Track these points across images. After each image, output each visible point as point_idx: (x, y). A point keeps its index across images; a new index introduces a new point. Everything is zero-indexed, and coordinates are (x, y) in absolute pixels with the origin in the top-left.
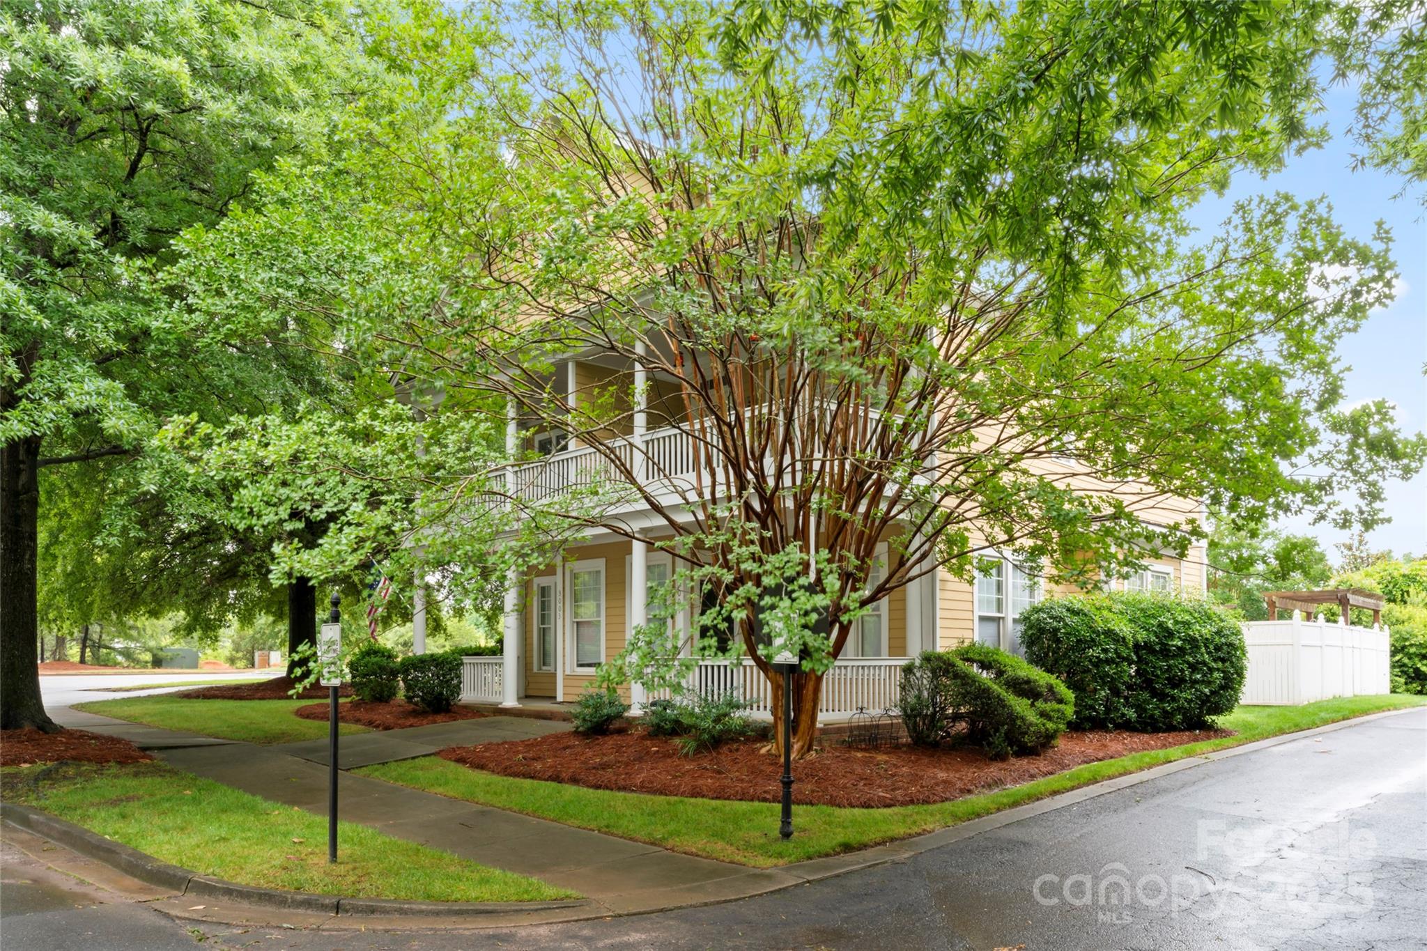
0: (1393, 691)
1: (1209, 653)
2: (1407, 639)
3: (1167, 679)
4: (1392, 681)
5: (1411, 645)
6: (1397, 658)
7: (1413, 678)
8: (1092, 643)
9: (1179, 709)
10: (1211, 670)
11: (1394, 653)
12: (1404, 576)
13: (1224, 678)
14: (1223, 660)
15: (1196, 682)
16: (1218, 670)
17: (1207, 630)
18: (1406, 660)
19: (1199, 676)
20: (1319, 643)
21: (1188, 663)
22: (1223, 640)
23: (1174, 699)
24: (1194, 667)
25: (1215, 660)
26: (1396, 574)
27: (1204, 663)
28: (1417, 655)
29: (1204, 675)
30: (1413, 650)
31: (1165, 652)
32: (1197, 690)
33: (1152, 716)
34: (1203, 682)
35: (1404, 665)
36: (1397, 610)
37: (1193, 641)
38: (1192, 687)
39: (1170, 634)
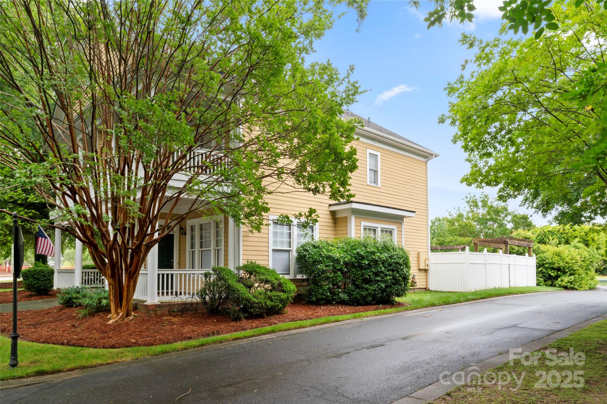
0: (538, 285)
1: (385, 267)
2: (545, 260)
3: (362, 280)
4: (537, 280)
5: (547, 263)
6: (540, 269)
7: (548, 279)
8: (320, 262)
9: (370, 294)
10: (386, 275)
11: (538, 267)
12: (549, 231)
13: (393, 278)
14: (393, 271)
15: (378, 281)
16: (389, 275)
17: (384, 256)
18: (544, 270)
19: (379, 278)
20: (484, 262)
21: (372, 272)
22: (393, 261)
23: (367, 289)
24: (376, 274)
25: (388, 271)
26: (545, 230)
27: (382, 272)
28: (549, 268)
29: (382, 278)
30: (547, 266)
31: (361, 267)
32: (378, 285)
33: (356, 298)
34: (382, 281)
35: (544, 273)
36: (542, 247)
37: (376, 262)
38: (376, 284)
39: (363, 258)
